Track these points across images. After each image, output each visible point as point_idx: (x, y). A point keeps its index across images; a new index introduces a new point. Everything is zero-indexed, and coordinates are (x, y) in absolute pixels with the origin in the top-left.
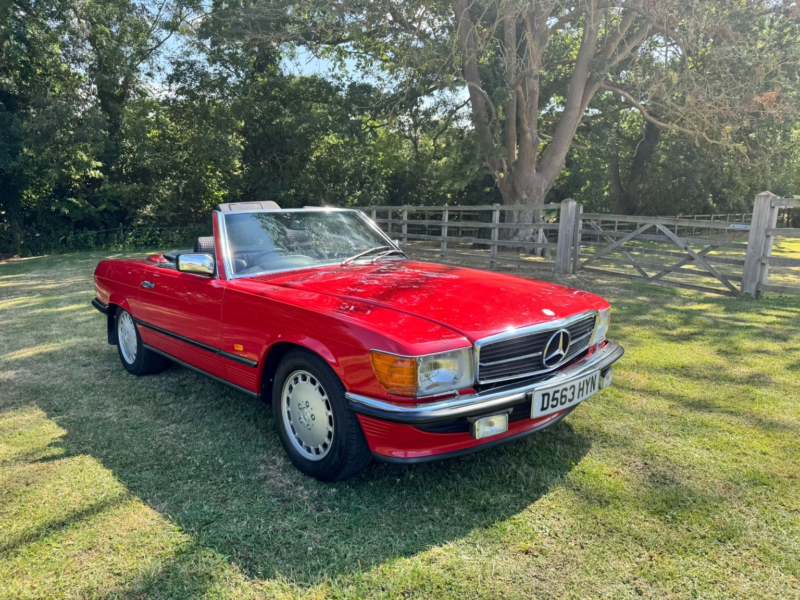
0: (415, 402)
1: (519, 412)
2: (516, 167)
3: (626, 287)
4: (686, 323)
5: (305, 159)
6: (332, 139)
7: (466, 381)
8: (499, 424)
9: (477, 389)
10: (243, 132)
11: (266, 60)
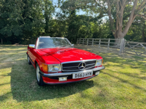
0: (48, 73)
1: (70, 77)
2: (117, 32)
3: (133, 56)
4: (139, 65)
5: (78, 30)
6: (83, 26)
7: (60, 70)
8: (65, 79)
9: (62, 72)
10: (68, 25)
11: (73, 12)
